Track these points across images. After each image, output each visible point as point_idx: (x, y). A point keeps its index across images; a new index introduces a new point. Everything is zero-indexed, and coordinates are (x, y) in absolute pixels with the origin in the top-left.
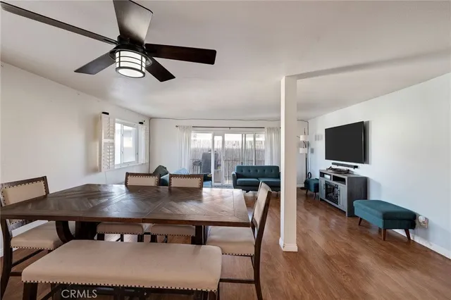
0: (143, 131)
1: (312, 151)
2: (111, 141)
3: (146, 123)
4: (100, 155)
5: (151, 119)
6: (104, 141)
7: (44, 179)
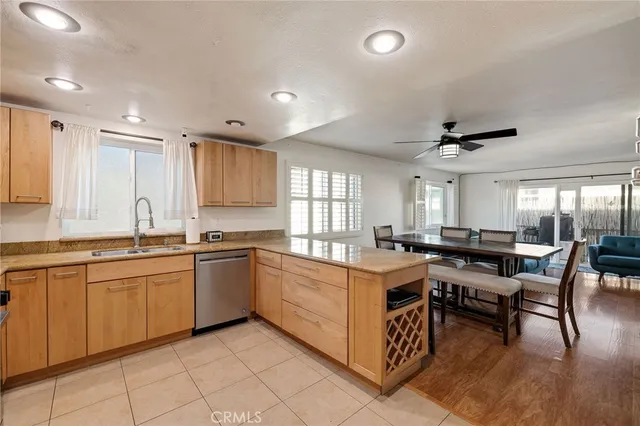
0: (451, 190)
2: (422, 202)
3: (456, 181)
4: (414, 215)
5: (461, 176)
6: (418, 202)
7: (390, 227)
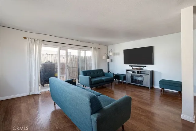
1: (112, 61)
